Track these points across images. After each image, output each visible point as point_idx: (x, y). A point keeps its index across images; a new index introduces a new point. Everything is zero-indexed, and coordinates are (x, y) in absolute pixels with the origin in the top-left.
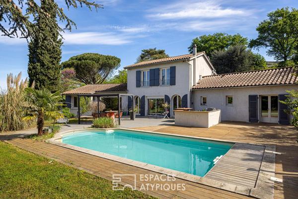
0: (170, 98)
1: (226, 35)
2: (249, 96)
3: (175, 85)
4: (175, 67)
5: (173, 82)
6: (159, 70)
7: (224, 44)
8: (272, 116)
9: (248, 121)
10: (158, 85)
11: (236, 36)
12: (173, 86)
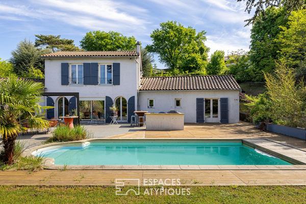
0: (113, 100)
1: (121, 36)
2: (197, 99)
3: (119, 84)
4: (119, 64)
5: (116, 81)
6: (97, 65)
7: (121, 45)
8: (213, 117)
9: (196, 122)
10: (96, 83)
11: (131, 38)
12: (117, 86)
